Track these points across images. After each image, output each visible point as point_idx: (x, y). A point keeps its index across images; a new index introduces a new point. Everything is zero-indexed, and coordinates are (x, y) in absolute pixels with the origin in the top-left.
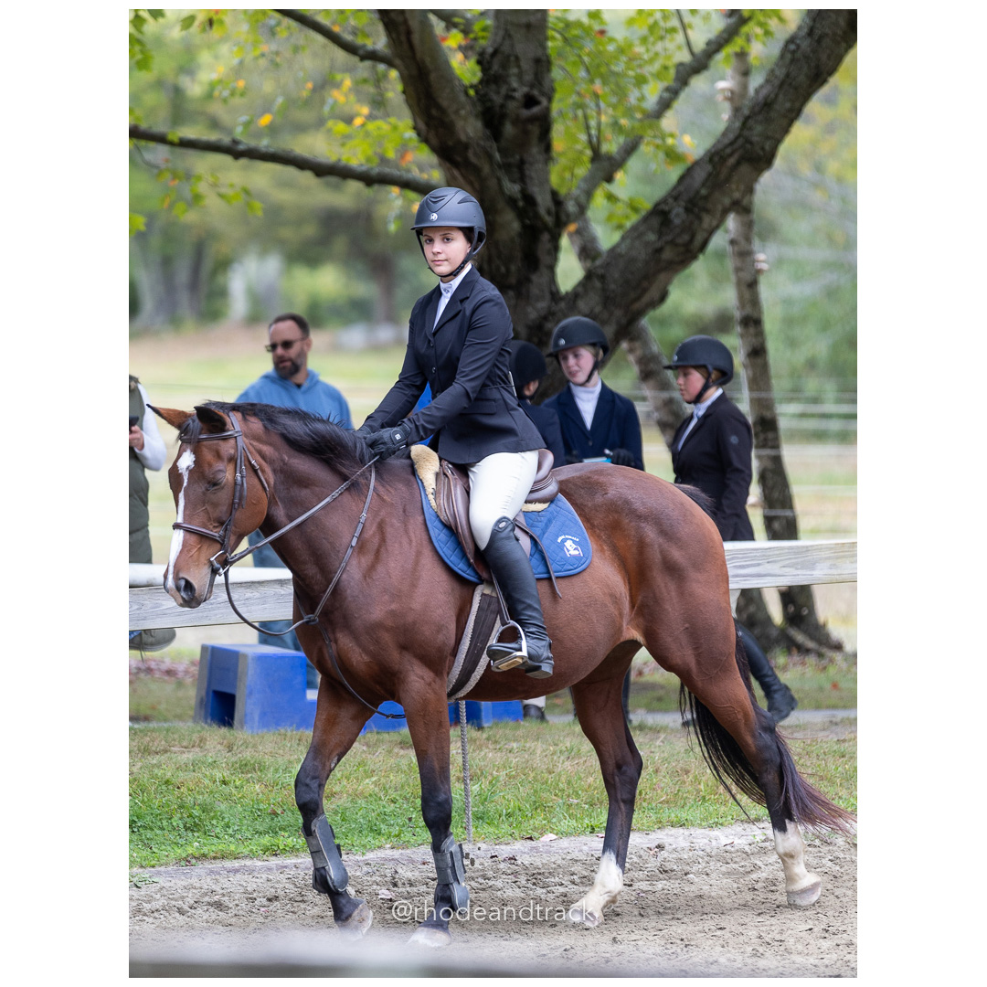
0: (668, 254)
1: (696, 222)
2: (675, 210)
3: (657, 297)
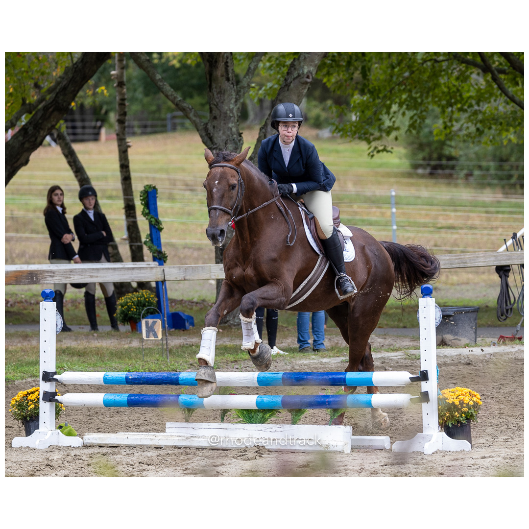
0: (27, 145)
1: (37, 133)
2: (30, 128)
3: (24, 161)
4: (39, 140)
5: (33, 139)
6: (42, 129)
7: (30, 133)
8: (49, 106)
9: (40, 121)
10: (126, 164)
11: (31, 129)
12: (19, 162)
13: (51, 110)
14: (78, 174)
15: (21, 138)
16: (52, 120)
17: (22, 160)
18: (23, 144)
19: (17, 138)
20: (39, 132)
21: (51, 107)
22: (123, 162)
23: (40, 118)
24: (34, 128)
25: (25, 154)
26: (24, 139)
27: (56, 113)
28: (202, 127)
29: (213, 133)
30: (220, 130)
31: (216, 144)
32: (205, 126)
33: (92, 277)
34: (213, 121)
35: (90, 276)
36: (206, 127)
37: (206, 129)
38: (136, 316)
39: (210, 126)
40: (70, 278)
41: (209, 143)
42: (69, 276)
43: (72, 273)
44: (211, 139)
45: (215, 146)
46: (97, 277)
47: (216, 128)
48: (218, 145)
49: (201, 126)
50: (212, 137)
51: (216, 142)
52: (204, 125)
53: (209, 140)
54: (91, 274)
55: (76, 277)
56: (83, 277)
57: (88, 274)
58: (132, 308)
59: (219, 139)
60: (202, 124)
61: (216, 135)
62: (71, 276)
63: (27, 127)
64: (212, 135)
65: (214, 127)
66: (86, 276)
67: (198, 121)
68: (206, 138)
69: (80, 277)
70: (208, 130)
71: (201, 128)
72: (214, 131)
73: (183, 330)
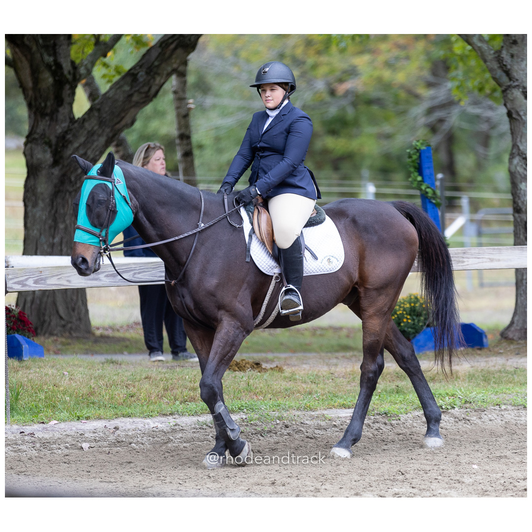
1: (152, 80)
2: (140, 74)
3: (129, 122)
4: (153, 90)
5: (146, 89)
7: (141, 80)
8: (170, 41)
10: (187, 133)
11: (142, 76)
12: (123, 123)
13: (172, 46)
15: (127, 88)
16: (173, 61)
17: (127, 119)
18: (131, 96)
19: (121, 87)
20: (154, 78)
21: (172, 43)
22: (183, 131)
23: (156, 59)
24: (147, 73)
25: (132, 110)
26: (131, 88)
27: (179, 51)
28: (492, 56)
29: (510, 65)
30: (522, 61)
31: (517, 80)
32: (496, 55)
33: (492, 260)
34: (511, 47)
35: (490, 259)
36: (499, 56)
37: (499, 59)
38: (410, 330)
39: (505, 55)
40: (463, 262)
41: (505, 79)
42: (461, 260)
43: (465, 256)
44: (508, 73)
45: (516, 84)
47: (515, 57)
48: (520, 81)
49: (490, 54)
50: (509, 70)
51: (517, 77)
52: (494, 53)
53: (504, 75)
54: (492, 257)
55: (471, 261)
56: (480, 260)
57: (487, 257)
58: (404, 317)
59: (521, 72)
60: (492, 52)
61: (516, 67)
62: (465, 260)
63: (136, 72)
64: (509, 67)
65: (512, 56)
66: (485, 260)
67: (486, 48)
68: (499, 73)
69: (477, 260)
70: (502, 61)
71: (490, 57)
72: (512, 61)
73: (480, 349)
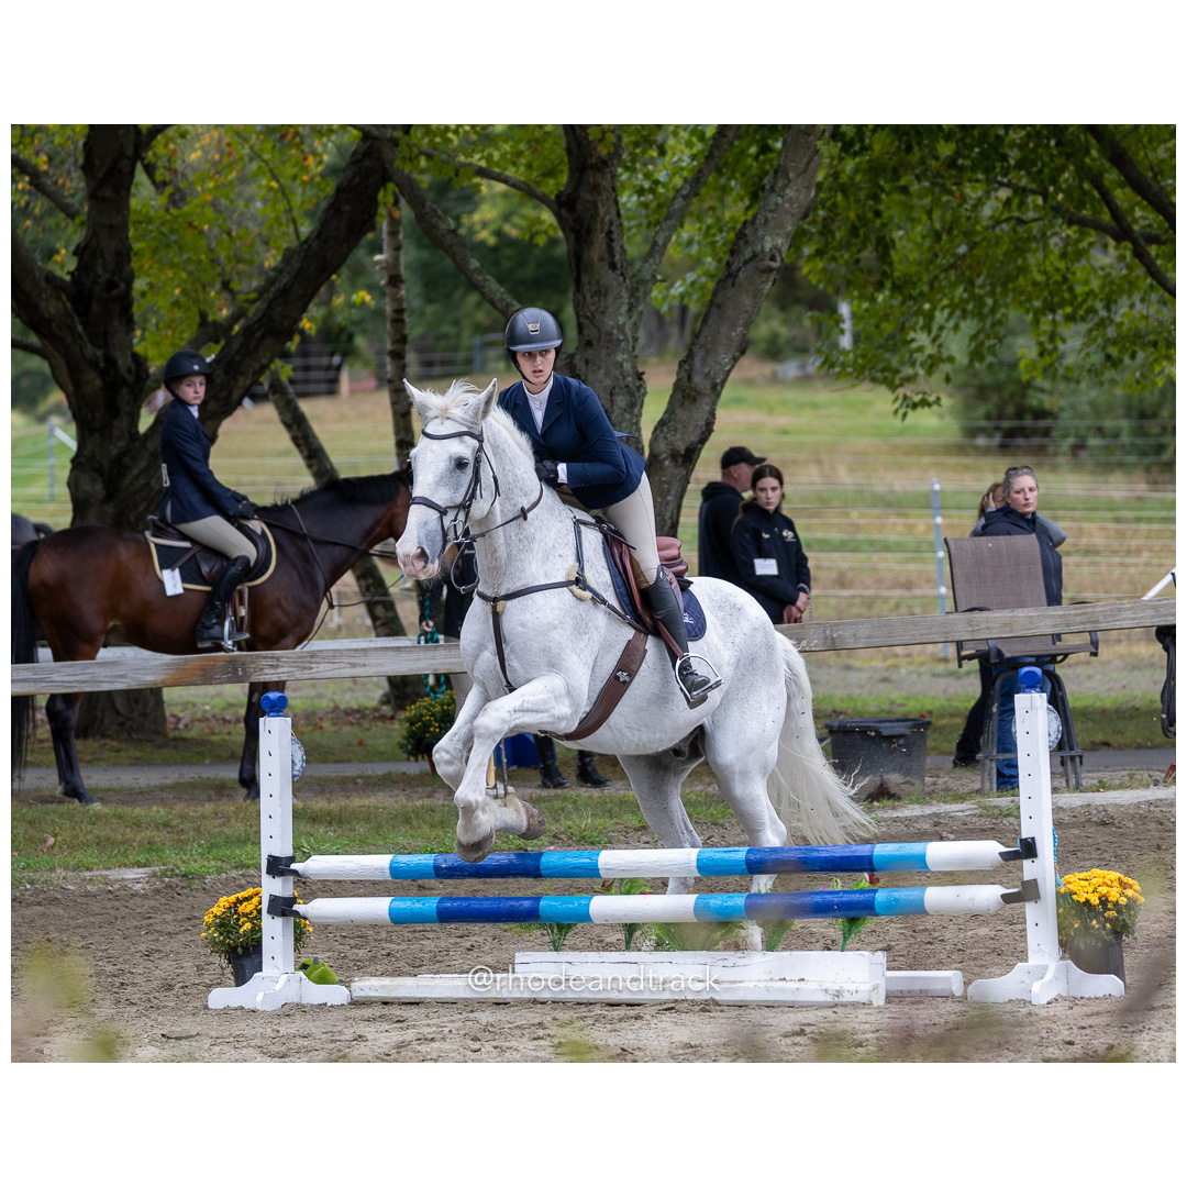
1: (233, 382)
6: (242, 373)
8: (255, 327)
9: (238, 358)
10: (408, 439)
13: (259, 334)
14: (313, 461)
16: (261, 355)
20: (236, 379)
21: (258, 329)
22: (402, 435)
23: (236, 353)
27: (267, 341)
30: (599, 369)
32: (569, 361)
34: (585, 350)
35: (351, 664)
36: (572, 362)
37: (571, 367)
40: (311, 668)
42: (307, 665)
43: (313, 660)
46: (364, 665)
47: (590, 364)
54: (353, 660)
57: (346, 661)
58: (432, 726)
62: (312, 665)
65: (587, 362)
66: (344, 665)
69: (331, 666)
70: (575, 369)
72: (586, 369)
